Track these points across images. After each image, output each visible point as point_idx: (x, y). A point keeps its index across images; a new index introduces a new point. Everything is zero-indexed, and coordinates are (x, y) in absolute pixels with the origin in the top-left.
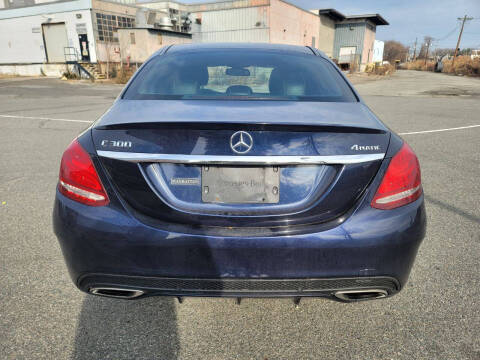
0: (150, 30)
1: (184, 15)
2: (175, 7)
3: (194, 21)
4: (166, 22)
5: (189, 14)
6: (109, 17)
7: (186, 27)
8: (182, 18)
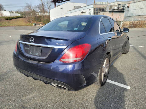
0: (110, 11)
1: (123, 5)
2: (120, 3)
3: (126, 7)
4: (116, 8)
5: (125, 5)
6: (98, 9)
7: (123, 9)
8: (122, 6)
